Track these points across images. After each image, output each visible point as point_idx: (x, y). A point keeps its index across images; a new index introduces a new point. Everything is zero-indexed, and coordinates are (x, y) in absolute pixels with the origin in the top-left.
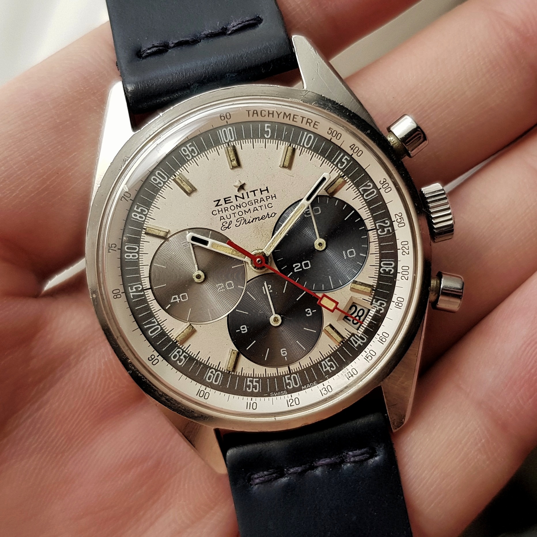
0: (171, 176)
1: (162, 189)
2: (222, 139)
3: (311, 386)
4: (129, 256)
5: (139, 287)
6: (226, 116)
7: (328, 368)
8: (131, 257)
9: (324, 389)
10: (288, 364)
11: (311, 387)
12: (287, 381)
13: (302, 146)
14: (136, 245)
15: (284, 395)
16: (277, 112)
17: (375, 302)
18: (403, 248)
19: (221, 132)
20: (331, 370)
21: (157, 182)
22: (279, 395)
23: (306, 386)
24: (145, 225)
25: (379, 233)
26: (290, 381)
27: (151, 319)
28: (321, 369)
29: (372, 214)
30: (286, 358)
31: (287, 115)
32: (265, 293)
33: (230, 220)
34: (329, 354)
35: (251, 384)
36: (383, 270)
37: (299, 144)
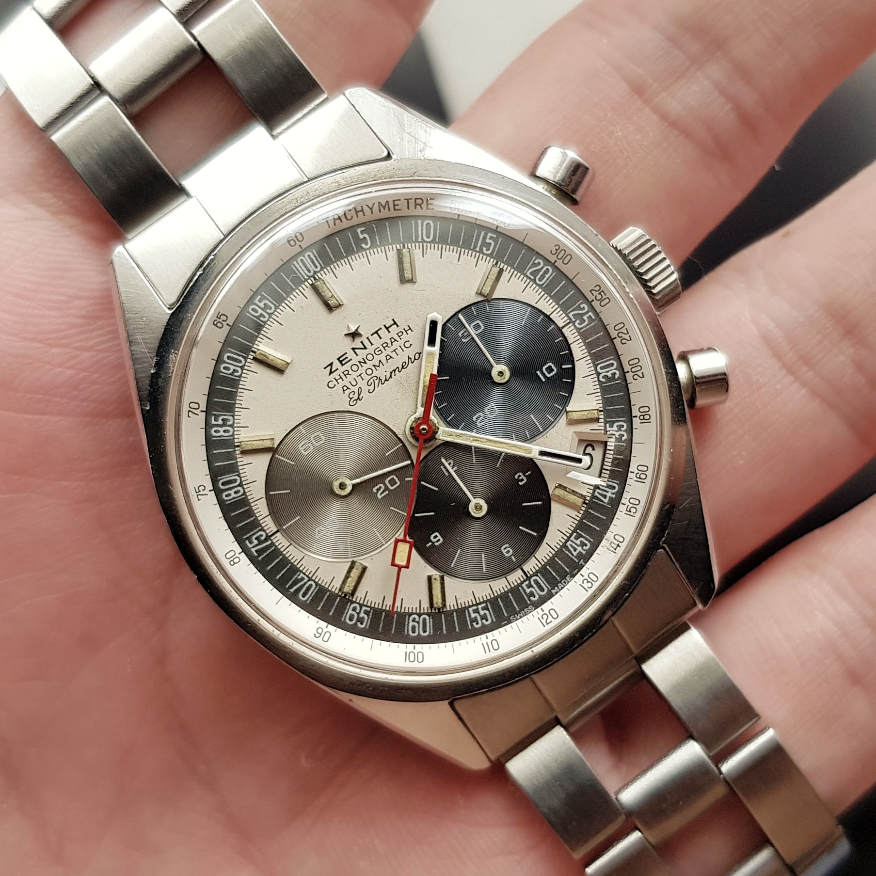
0: (248, 355)
1: (242, 379)
2: (303, 274)
3: (565, 584)
4: (230, 495)
5: (262, 536)
6: (296, 237)
7: (579, 549)
8: (233, 495)
9: (585, 581)
10: (520, 566)
11: (564, 586)
12: (528, 591)
13: (421, 242)
14: (234, 474)
15: (531, 612)
16: (367, 206)
17: (610, 427)
18: (620, 335)
19: (297, 265)
20: (584, 550)
21: (231, 371)
22: (524, 616)
23: (558, 587)
24: (236, 441)
25: (578, 326)
26: (531, 589)
27: (296, 576)
28: (569, 554)
29: (557, 303)
30: (513, 557)
31: (384, 205)
32: (447, 474)
33: (357, 387)
34: (572, 529)
35: (477, 615)
36: (603, 377)
37: (417, 241)
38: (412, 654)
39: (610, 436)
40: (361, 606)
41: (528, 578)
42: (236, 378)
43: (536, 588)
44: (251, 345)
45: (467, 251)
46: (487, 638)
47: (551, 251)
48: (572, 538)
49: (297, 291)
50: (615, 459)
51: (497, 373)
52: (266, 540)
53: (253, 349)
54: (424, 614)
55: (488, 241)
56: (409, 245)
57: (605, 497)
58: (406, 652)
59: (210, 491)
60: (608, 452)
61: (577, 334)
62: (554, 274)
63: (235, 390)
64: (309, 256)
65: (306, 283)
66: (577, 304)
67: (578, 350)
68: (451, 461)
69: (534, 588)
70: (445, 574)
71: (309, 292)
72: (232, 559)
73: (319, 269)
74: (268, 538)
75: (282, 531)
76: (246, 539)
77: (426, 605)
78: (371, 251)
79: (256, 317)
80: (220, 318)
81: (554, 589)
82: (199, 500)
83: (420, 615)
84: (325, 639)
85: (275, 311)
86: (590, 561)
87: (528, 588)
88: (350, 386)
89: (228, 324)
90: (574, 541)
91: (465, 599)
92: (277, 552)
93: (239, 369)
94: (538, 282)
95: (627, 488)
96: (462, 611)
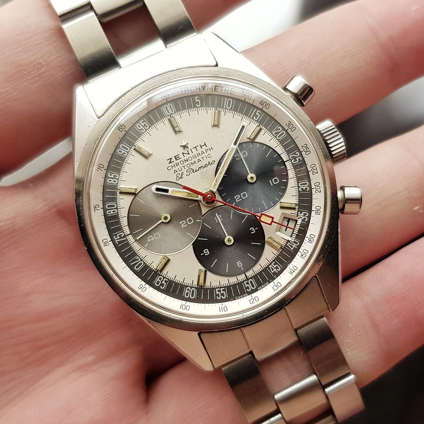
38: (184, 306)
39: (299, 218)
40: (164, 278)
41: (248, 279)
42: (124, 157)
43: (251, 285)
44: (134, 142)
45: (246, 117)
46: (222, 305)
47: (286, 124)
48: (272, 264)
49: (161, 121)
50: (299, 229)
51: (250, 177)
52: (124, 237)
53: (135, 145)
54: (194, 287)
55: (257, 114)
56: (219, 109)
57: (292, 247)
58: (181, 304)
59: (101, 208)
60: (297, 225)
61: (292, 166)
62: (286, 135)
63: (123, 163)
64: (170, 105)
65: (166, 118)
66: (294, 152)
67: (291, 173)
68: (220, 216)
69: (249, 285)
70: (207, 270)
71: (167, 122)
72: (105, 243)
73: (173, 112)
74: (125, 236)
75: (132, 234)
76: (114, 235)
77: (195, 283)
78: (200, 108)
79: (139, 130)
80: (122, 127)
81: (259, 287)
82: (95, 211)
83: (191, 288)
84: (143, 290)
85: (149, 128)
86: (279, 277)
87: (247, 284)
88: (178, 170)
89: (125, 130)
90: (273, 266)
91: (215, 284)
92: (128, 244)
93: (126, 153)
94: (277, 138)
95: (303, 244)
96: (212, 290)
